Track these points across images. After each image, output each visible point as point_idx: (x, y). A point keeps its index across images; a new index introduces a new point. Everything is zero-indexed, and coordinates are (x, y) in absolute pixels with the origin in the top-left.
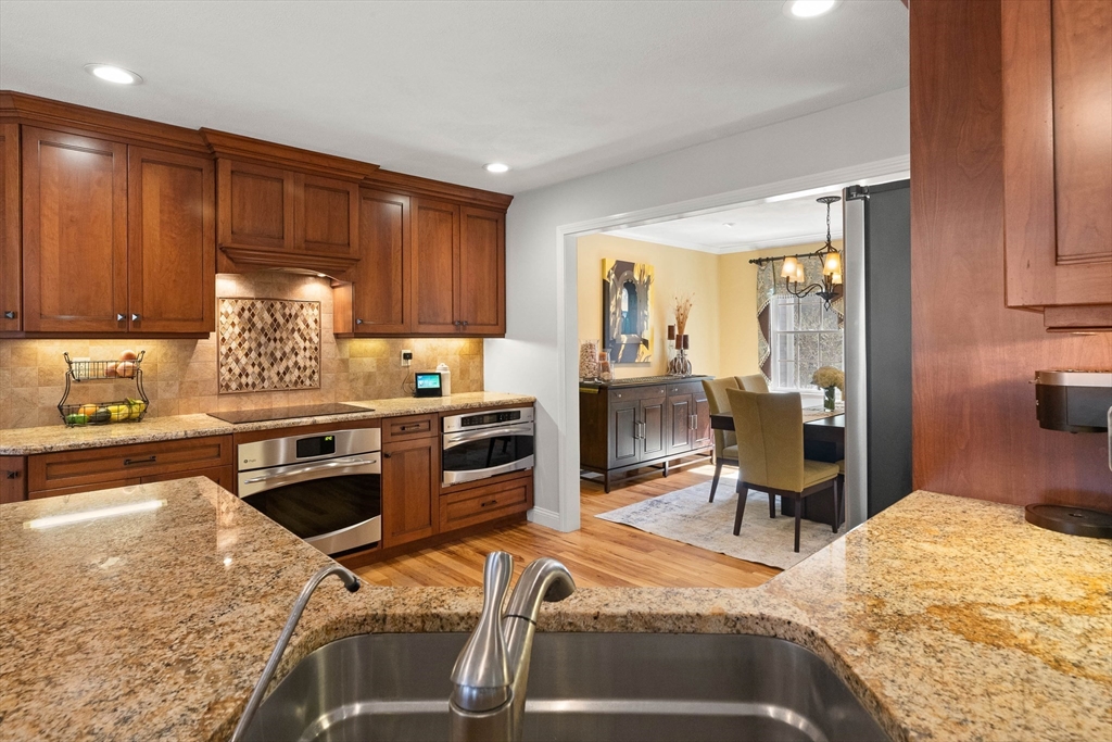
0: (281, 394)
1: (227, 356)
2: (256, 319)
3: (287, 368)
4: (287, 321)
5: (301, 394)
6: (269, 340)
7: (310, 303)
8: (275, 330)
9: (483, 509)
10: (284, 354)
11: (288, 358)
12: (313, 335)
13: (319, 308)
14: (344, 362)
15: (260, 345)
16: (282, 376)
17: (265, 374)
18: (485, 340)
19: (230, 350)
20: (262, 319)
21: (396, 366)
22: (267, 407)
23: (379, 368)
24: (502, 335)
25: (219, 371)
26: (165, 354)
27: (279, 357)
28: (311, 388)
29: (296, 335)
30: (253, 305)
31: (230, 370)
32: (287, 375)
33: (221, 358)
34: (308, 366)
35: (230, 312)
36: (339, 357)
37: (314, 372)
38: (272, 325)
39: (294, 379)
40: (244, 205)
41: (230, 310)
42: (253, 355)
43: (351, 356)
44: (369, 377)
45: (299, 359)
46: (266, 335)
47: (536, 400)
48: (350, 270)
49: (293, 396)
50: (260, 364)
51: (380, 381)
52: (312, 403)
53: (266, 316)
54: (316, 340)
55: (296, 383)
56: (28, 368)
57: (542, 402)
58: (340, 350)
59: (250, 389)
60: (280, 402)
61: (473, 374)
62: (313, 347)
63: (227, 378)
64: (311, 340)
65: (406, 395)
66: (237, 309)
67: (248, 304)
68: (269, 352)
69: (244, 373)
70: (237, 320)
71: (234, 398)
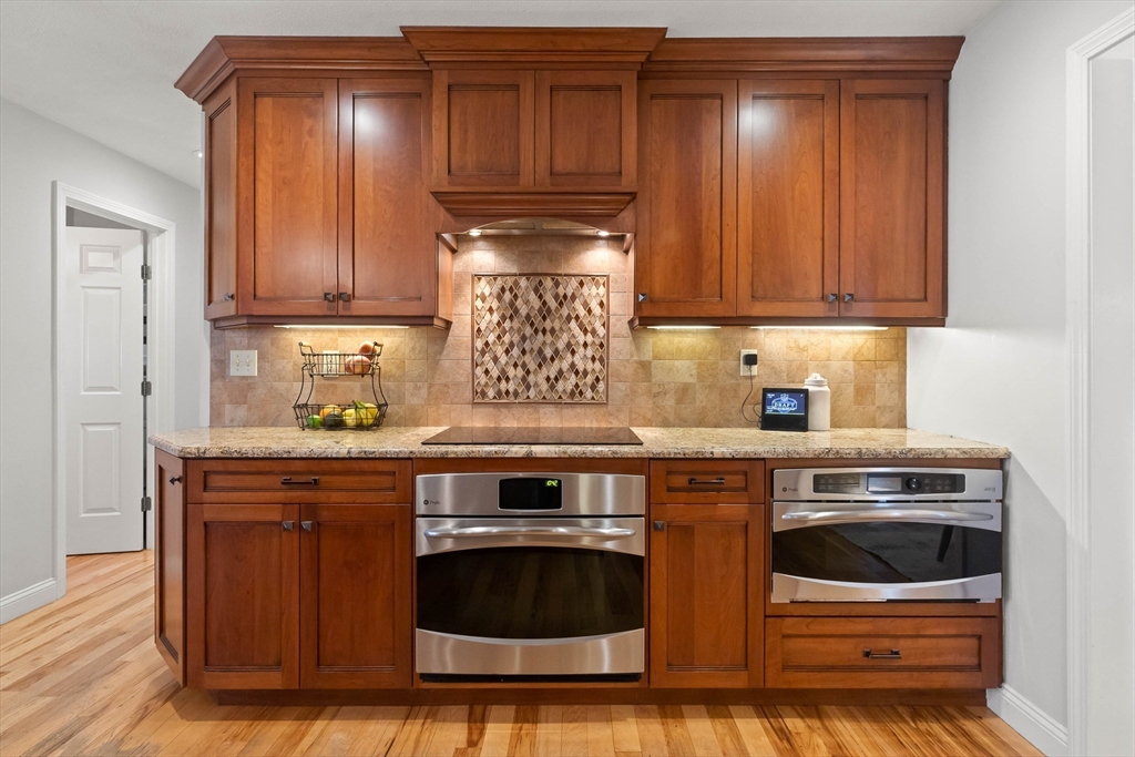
0: (551, 409)
1: (483, 353)
2: (519, 303)
3: (560, 372)
4: (561, 304)
5: (579, 410)
6: (536, 331)
7: (593, 277)
8: (544, 318)
9: (866, 662)
10: (557, 352)
11: (562, 358)
12: (598, 325)
13: (607, 285)
14: (645, 366)
15: (524, 338)
16: (552, 383)
17: (531, 379)
18: (909, 330)
19: (487, 344)
20: (527, 302)
21: (731, 375)
22: (532, 425)
23: (700, 377)
24: (940, 322)
25: (473, 373)
26: (413, 349)
27: (549, 356)
28: (593, 403)
29: (573, 324)
30: (516, 283)
31: (487, 372)
32: (561, 382)
33: (477, 354)
34: (589, 370)
35: (487, 294)
36: (636, 358)
37: (597, 379)
38: (540, 310)
39: (570, 388)
40: (466, 131)
41: (487, 291)
42: (516, 352)
43: (656, 357)
44: (684, 391)
45: (577, 360)
46: (532, 324)
47: (1009, 455)
48: (624, 214)
49: (567, 412)
50: (524, 365)
51: (702, 399)
52: (595, 425)
53: (533, 297)
54: (601, 331)
55: (572, 394)
56: (285, 361)
57: (1025, 462)
58: (638, 348)
59: (512, 399)
60: (550, 420)
61: (884, 396)
62: (597, 342)
63: (483, 382)
64: (594, 332)
65: (749, 425)
66: (496, 289)
67: (510, 282)
68: (536, 349)
69: (503, 377)
70: (495, 305)
71: (491, 410)
